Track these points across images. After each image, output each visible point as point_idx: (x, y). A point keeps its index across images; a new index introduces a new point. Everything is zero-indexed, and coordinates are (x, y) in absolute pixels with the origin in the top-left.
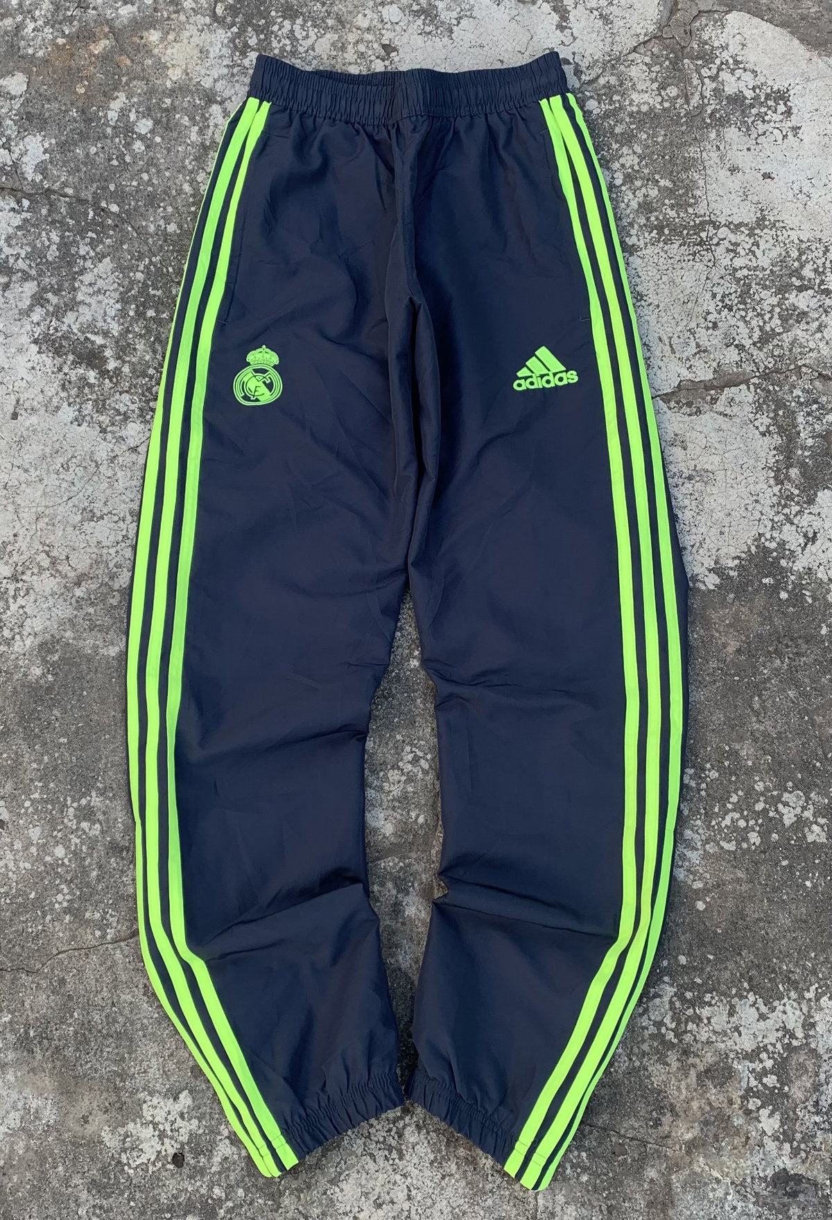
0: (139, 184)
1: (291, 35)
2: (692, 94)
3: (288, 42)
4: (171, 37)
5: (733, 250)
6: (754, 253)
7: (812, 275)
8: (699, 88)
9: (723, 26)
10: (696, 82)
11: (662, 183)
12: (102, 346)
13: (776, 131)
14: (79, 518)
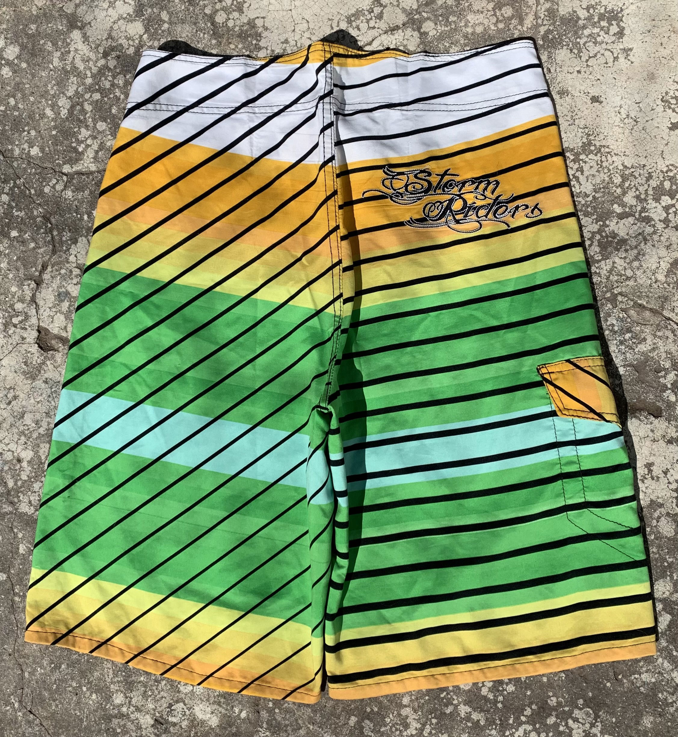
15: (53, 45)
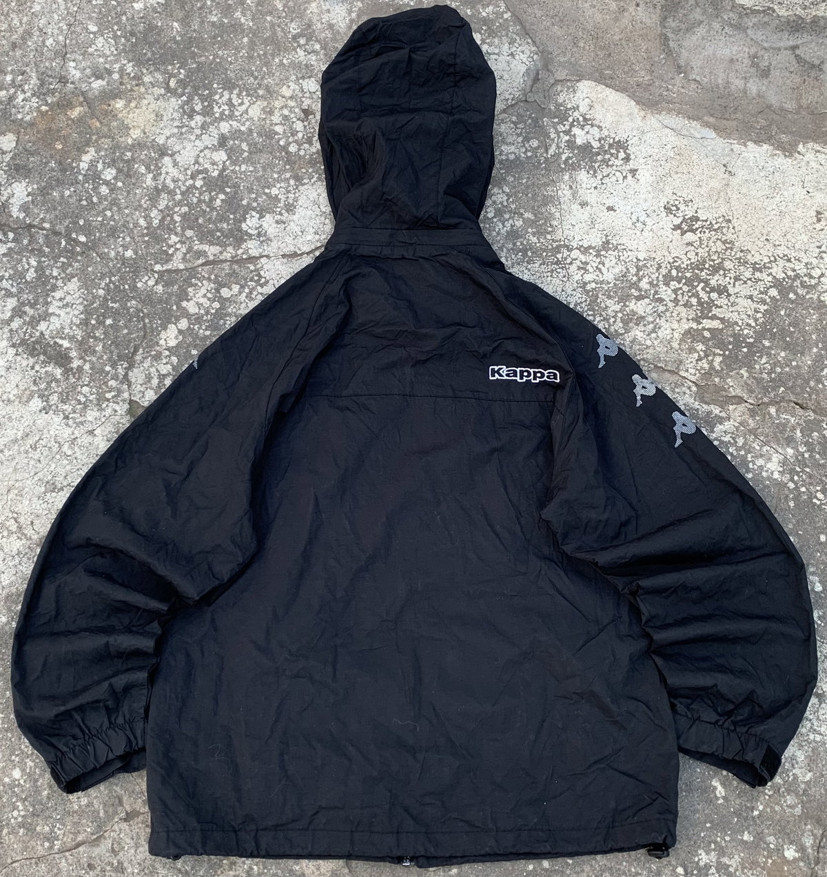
0: (103, 220)
1: (230, 103)
2: (550, 145)
3: (226, 107)
4: (133, 105)
5: (583, 267)
6: (600, 270)
7: (647, 287)
8: (556, 140)
9: (574, 91)
10: (553, 136)
11: (526, 215)
12: (67, 348)
13: (618, 174)
14: (43, 489)
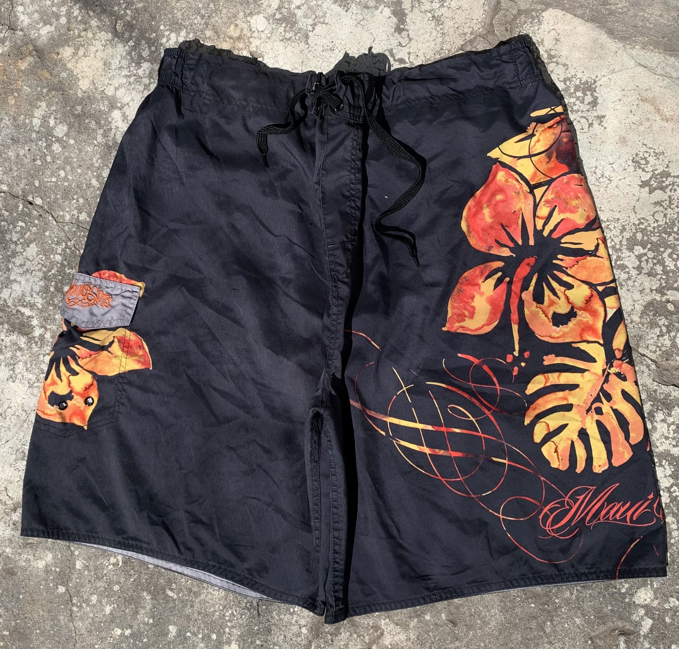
15: (97, 123)
